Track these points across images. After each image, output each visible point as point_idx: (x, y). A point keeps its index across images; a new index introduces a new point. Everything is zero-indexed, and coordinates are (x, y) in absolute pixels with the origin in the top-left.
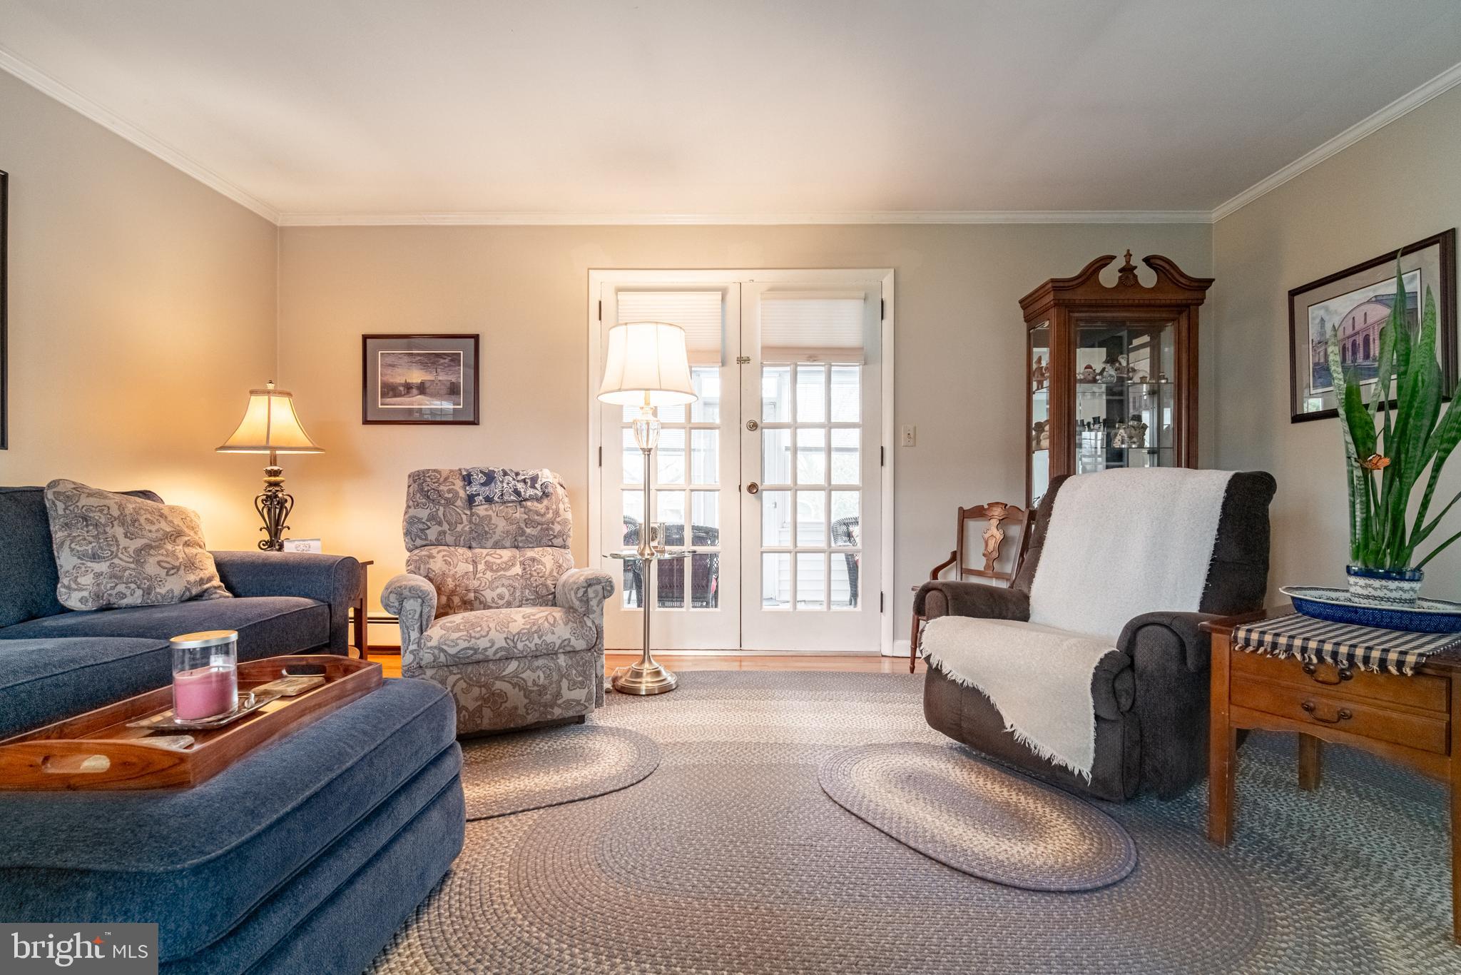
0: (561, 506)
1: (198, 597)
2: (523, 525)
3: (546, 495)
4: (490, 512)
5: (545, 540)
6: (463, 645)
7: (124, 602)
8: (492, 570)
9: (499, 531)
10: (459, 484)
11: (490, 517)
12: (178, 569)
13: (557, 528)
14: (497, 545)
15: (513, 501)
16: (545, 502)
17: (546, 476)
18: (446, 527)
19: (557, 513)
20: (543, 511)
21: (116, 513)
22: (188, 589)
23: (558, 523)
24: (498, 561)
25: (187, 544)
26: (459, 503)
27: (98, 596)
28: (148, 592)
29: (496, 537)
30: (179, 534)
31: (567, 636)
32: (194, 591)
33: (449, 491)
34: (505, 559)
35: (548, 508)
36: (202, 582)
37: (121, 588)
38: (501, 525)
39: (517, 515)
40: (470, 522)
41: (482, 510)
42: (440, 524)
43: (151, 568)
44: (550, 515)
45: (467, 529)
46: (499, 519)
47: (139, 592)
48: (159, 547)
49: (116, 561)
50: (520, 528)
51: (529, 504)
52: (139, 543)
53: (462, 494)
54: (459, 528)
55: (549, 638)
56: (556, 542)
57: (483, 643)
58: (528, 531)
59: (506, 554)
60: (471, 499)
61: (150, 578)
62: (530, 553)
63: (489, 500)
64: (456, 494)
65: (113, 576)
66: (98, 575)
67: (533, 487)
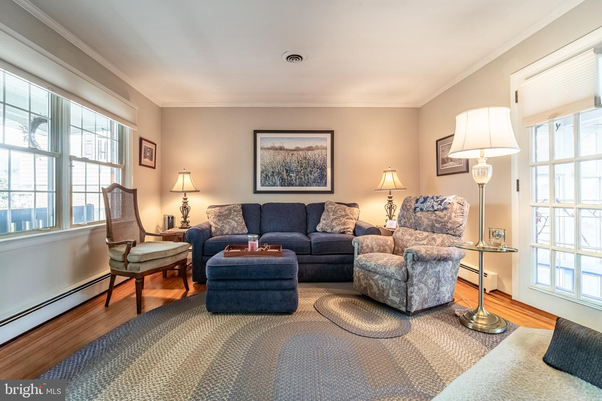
0: (453, 214)
2: (434, 222)
3: (445, 209)
4: (421, 215)
5: (444, 231)
7: (328, 231)
9: (425, 223)
10: (413, 202)
11: (421, 217)
12: (340, 224)
13: (450, 225)
14: (424, 230)
15: (431, 211)
16: (445, 212)
17: (450, 199)
18: (406, 220)
19: (450, 218)
20: (442, 216)
21: (334, 209)
22: (340, 230)
23: (450, 223)
24: (421, 237)
25: (348, 218)
26: (411, 210)
27: (323, 229)
28: (332, 229)
29: (424, 226)
30: (347, 215)
32: (342, 231)
34: (424, 236)
35: (445, 215)
36: (346, 229)
37: (327, 227)
38: (426, 221)
39: (432, 217)
40: (415, 218)
41: (418, 214)
42: (404, 218)
43: (334, 224)
44: (446, 218)
45: (414, 221)
46: (425, 218)
47: (330, 229)
48: (338, 218)
49: (327, 221)
50: (433, 223)
51: (437, 212)
52: (335, 217)
53: (413, 207)
54: (411, 221)
56: (449, 232)
58: (436, 225)
59: (425, 234)
60: (415, 209)
61: (333, 226)
62: (435, 235)
63: (422, 210)
64: (411, 206)
65: (326, 225)
66: (323, 224)
67: (441, 204)
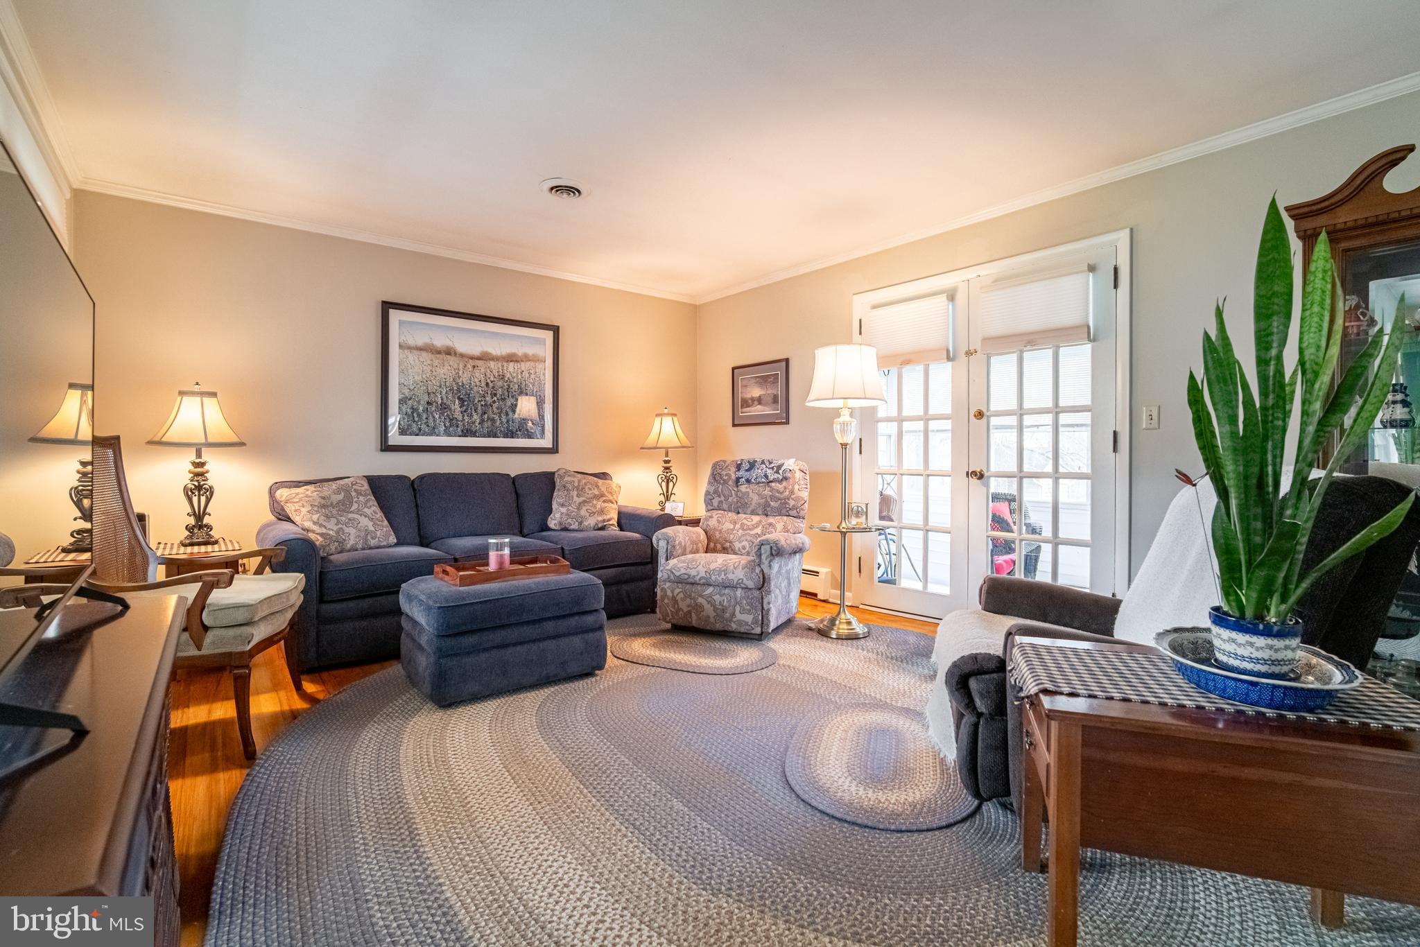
0: (796, 487)
1: (603, 528)
2: (769, 500)
3: (785, 479)
4: (748, 490)
5: (784, 511)
6: (683, 571)
7: (572, 527)
8: (743, 530)
9: (754, 502)
10: (733, 469)
11: (748, 492)
12: (595, 513)
13: (792, 503)
14: (753, 513)
15: (763, 483)
16: (784, 483)
17: (790, 464)
18: (722, 498)
19: (792, 492)
20: (782, 490)
21: (576, 484)
22: (596, 524)
23: (793, 499)
24: (749, 524)
25: (604, 501)
26: (730, 483)
27: (560, 524)
28: (580, 523)
29: (752, 507)
30: (602, 495)
31: (742, 577)
32: (600, 525)
33: (726, 475)
34: (754, 522)
35: (785, 488)
36: (604, 521)
37: (570, 520)
38: (755, 499)
39: (766, 492)
40: (737, 496)
41: (743, 488)
42: (719, 496)
43: (583, 512)
44: (787, 493)
45: (735, 500)
46: (753, 494)
47: (577, 523)
48: (590, 502)
49: (570, 508)
50: (767, 501)
51: (773, 484)
52: (582, 499)
53: (733, 477)
54: (730, 499)
55: (731, 576)
56: (791, 513)
57: (693, 573)
58: (772, 503)
59: (756, 519)
60: (738, 480)
61: (582, 517)
62: (771, 520)
63: (748, 481)
64: (730, 476)
65: (567, 515)
66: (562, 514)
67: (777, 472)
